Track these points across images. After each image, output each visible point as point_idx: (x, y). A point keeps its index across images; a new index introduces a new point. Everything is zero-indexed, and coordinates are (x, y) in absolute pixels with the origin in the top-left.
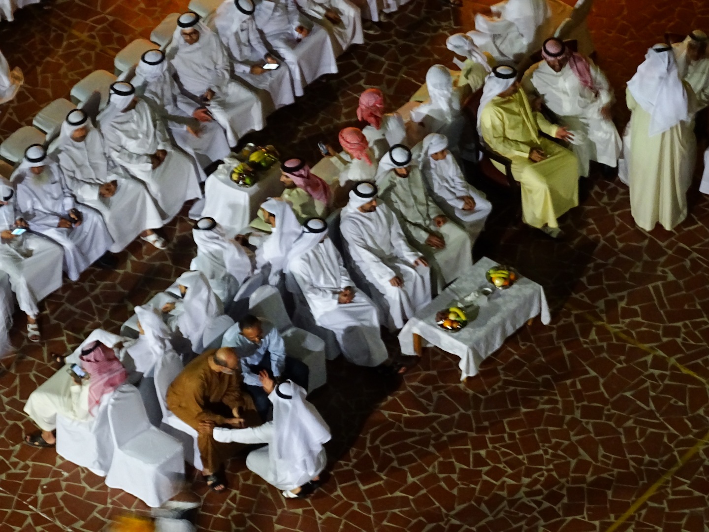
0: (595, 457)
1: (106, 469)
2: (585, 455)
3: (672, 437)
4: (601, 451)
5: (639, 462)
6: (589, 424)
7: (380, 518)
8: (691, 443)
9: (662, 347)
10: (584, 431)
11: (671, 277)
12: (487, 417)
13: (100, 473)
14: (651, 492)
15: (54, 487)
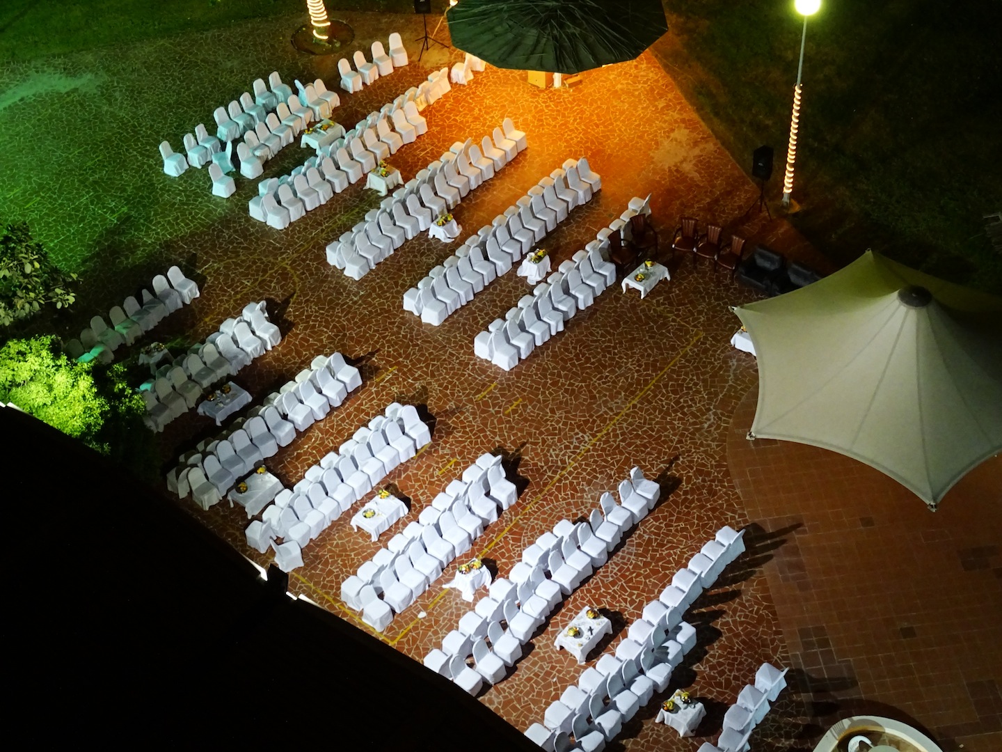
0: (653, 352)
1: (492, 357)
2: (649, 351)
3: (678, 345)
4: (655, 350)
5: (668, 354)
6: (651, 341)
7: (582, 373)
8: (685, 347)
9: (675, 315)
10: (649, 343)
11: (677, 292)
12: (617, 339)
13: (489, 359)
14: (672, 363)
15: (475, 364)
